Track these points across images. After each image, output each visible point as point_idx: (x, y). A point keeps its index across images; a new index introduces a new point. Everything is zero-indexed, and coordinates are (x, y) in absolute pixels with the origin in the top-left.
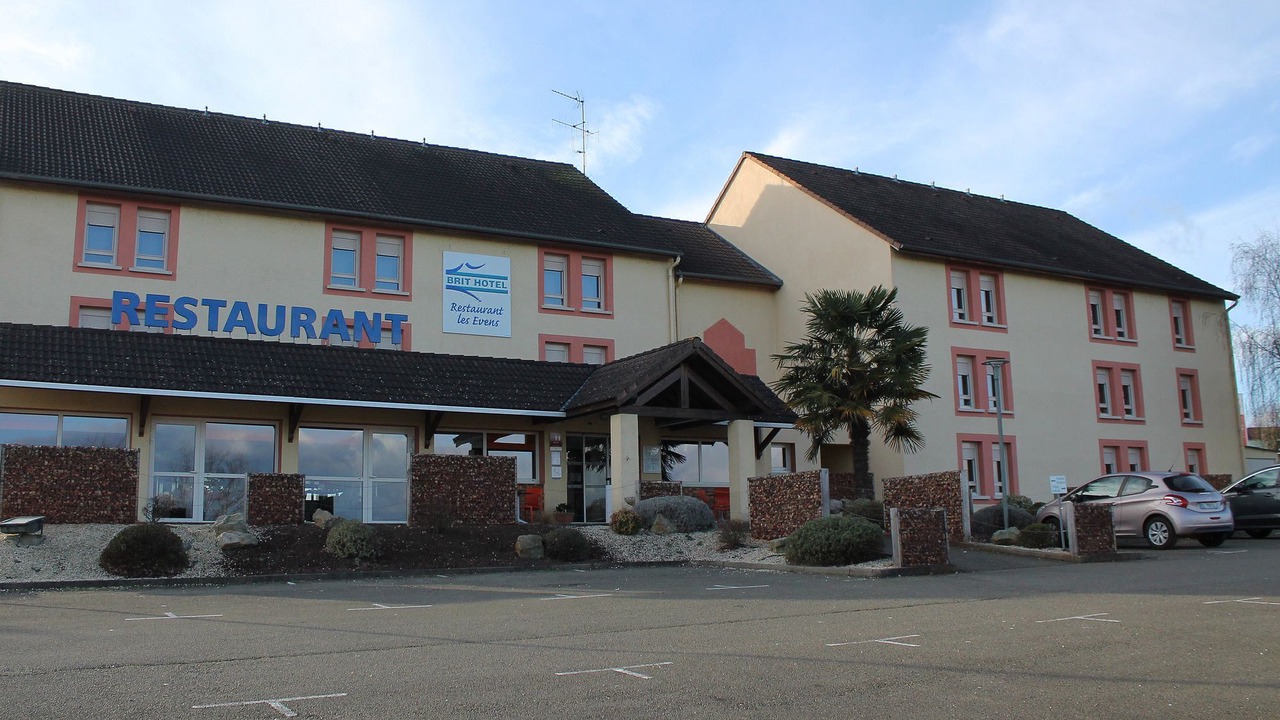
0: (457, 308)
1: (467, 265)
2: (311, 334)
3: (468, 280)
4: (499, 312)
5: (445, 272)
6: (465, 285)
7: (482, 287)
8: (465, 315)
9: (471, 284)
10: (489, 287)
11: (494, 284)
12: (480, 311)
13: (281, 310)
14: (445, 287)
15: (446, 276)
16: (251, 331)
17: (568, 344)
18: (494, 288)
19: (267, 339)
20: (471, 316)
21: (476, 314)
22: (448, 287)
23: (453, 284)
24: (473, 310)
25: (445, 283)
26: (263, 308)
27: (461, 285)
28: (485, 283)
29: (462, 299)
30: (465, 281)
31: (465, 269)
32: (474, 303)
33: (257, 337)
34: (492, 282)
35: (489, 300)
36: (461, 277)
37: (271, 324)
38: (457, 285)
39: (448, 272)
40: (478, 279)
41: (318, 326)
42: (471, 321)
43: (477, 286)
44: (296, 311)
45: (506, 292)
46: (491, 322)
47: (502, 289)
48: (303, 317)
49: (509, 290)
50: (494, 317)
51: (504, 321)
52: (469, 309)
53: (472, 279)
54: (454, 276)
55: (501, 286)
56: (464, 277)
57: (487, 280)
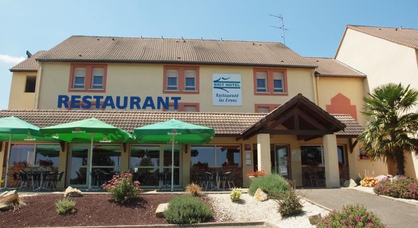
0: (218, 96)
1: (223, 78)
3: (223, 84)
4: (237, 96)
5: (213, 82)
6: (222, 86)
7: (229, 86)
8: (222, 98)
9: (225, 86)
10: (232, 86)
11: (235, 85)
12: (228, 96)
13: (126, 98)
14: (213, 87)
15: (214, 83)
17: (268, 108)
20: (225, 98)
22: (215, 88)
24: (226, 96)
25: (214, 86)
26: (118, 98)
27: (220, 86)
29: (220, 92)
31: (222, 80)
35: (232, 91)
37: (122, 104)
38: (218, 86)
39: (214, 82)
40: (227, 83)
41: (142, 104)
42: (225, 100)
43: (227, 86)
44: (132, 98)
46: (234, 100)
47: (238, 87)
48: (135, 100)
49: (241, 87)
50: (235, 98)
51: (239, 99)
52: (224, 96)
53: (225, 84)
54: (217, 83)
55: (237, 85)
56: (221, 83)
57: (232, 83)
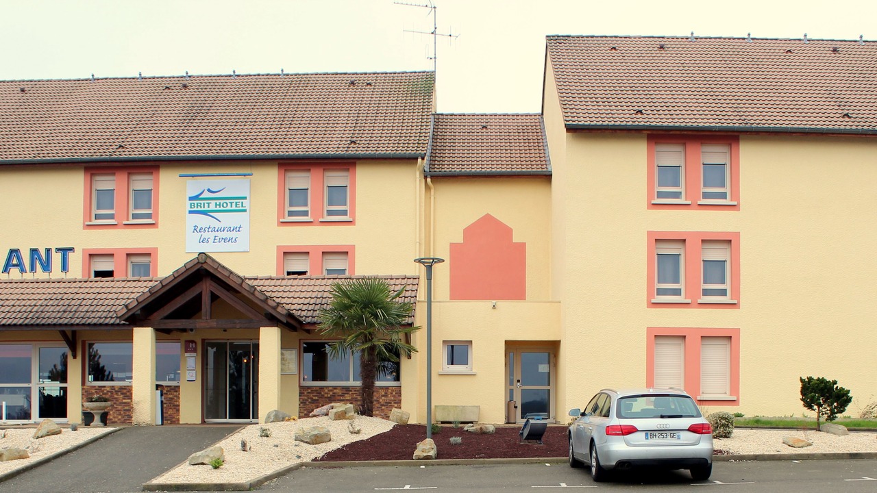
0: (198, 230)
1: (209, 190)
3: (209, 204)
4: (237, 229)
5: (188, 199)
6: (206, 208)
7: (222, 208)
8: (206, 235)
9: (212, 207)
10: (229, 208)
12: (220, 230)
14: (188, 212)
15: (189, 203)
17: (308, 253)
20: (211, 235)
21: (216, 234)
22: (191, 212)
24: (214, 230)
25: (188, 209)
27: (202, 209)
28: (225, 205)
29: (203, 221)
30: (206, 205)
31: (207, 195)
32: (215, 224)
34: (231, 203)
35: (227, 220)
38: (199, 209)
39: (191, 199)
40: (218, 202)
42: (211, 240)
43: (218, 208)
46: (230, 239)
47: (241, 208)
49: (247, 208)
50: (233, 235)
51: (242, 237)
52: (210, 230)
53: (213, 202)
54: (195, 202)
55: (240, 205)
56: (206, 202)
57: (228, 201)
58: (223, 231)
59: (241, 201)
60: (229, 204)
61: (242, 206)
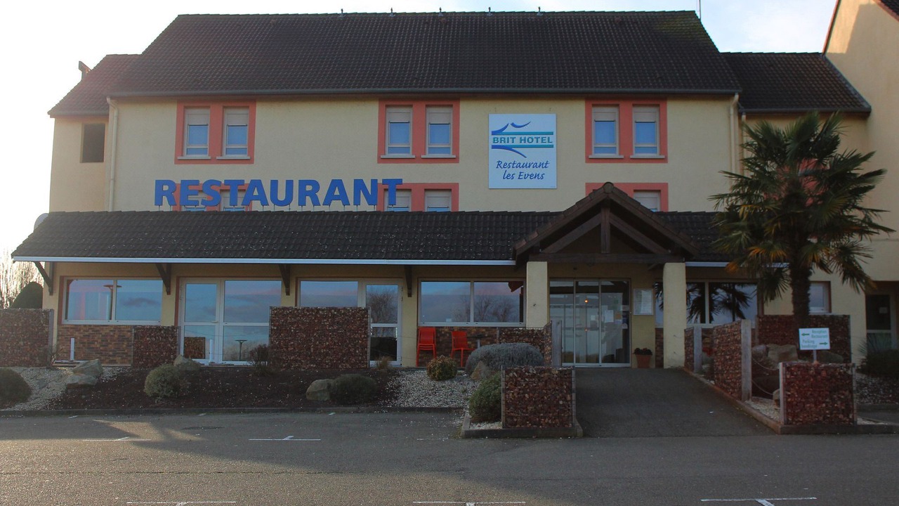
0: (502, 165)
1: (513, 125)
2: (316, 202)
3: (513, 138)
4: (544, 165)
5: (490, 133)
6: (510, 143)
7: (527, 144)
8: (511, 171)
9: (517, 142)
10: (534, 143)
11: (540, 140)
12: (525, 166)
13: (289, 184)
14: (490, 147)
15: (492, 137)
16: (264, 203)
18: (540, 143)
19: (278, 209)
20: (517, 171)
21: (521, 170)
22: (494, 147)
23: (499, 144)
24: (519, 166)
25: (491, 143)
26: (274, 184)
27: (506, 144)
28: (530, 140)
29: (507, 156)
30: (510, 140)
31: (510, 129)
32: (519, 159)
33: (271, 207)
34: (537, 138)
35: (533, 155)
36: (506, 136)
37: (282, 196)
38: (503, 144)
39: (494, 133)
40: (523, 137)
41: (322, 195)
42: (516, 176)
43: (523, 143)
44: (303, 184)
45: (552, 146)
46: (537, 176)
47: (547, 144)
48: (309, 188)
49: (554, 144)
50: (539, 171)
51: (550, 173)
52: (515, 165)
53: (518, 137)
54: (499, 137)
55: (547, 141)
56: (510, 136)
57: (533, 136)
58: (529, 167)
59: (547, 136)
60: (535, 140)
61: (549, 142)
